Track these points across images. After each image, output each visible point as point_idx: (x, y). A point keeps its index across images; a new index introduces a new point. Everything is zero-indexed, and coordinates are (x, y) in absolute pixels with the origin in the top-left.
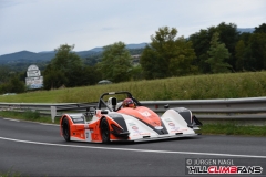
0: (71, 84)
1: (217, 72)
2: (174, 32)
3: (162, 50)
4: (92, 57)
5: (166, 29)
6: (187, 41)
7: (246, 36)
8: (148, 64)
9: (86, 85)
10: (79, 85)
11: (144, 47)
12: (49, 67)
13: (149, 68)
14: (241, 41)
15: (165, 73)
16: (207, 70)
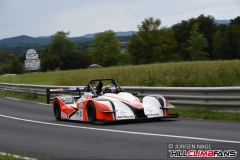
0: (65, 67)
1: (196, 60)
2: (158, 23)
3: (147, 39)
4: (84, 43)
5: (151, 19)
6: (169, 30)
7: (223, 27)
8: (135, 50)
9: (79, 68)
10: (73, 68)
11: (131, 34)
12: (46, 51)
13: (135, 54)
14: (218, 32)
15: (149, 60)
16: (187, 57)
